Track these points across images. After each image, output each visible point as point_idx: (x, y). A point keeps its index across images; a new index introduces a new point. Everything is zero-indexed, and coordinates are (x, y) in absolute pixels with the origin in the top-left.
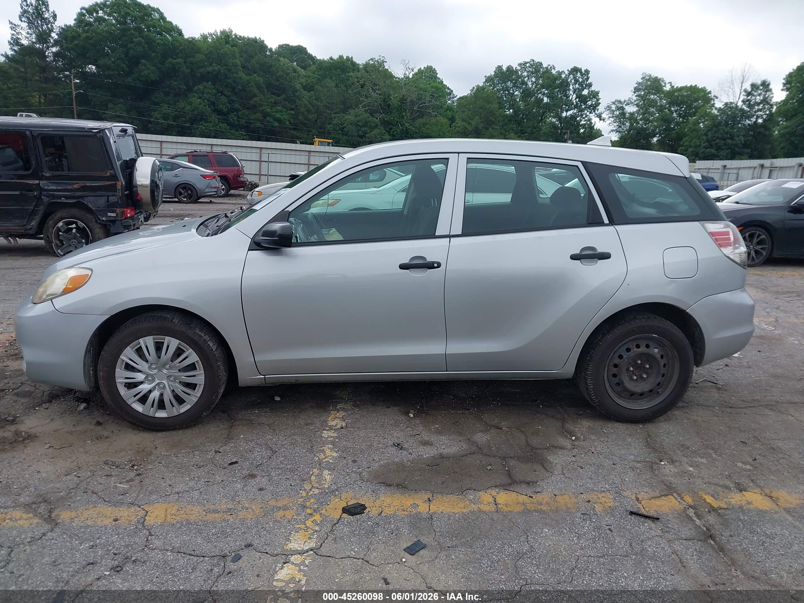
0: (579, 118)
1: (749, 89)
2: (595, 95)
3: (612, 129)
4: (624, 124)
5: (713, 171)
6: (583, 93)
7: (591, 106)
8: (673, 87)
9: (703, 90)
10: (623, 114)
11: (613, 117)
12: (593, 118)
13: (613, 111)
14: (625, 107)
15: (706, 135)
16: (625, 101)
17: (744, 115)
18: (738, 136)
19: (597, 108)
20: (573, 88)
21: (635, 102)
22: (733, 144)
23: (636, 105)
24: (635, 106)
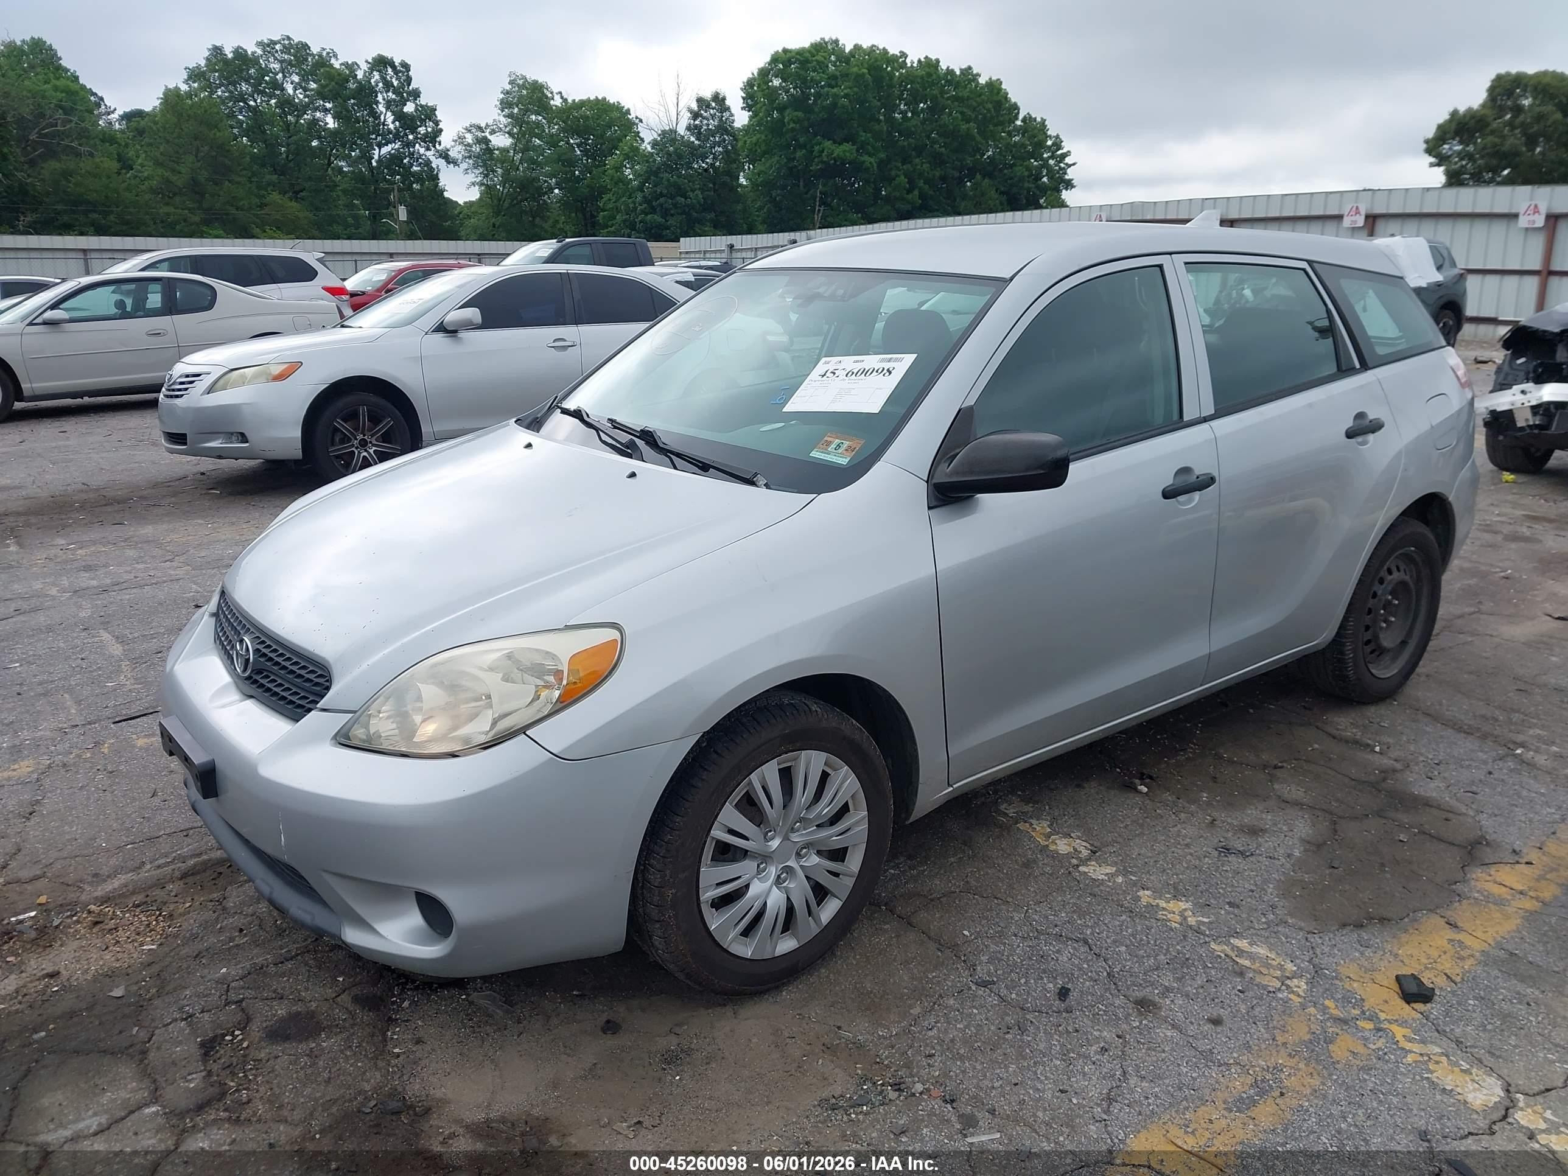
0: (408, 159)
1: (694, 106)
2: (428, 113)
3: (473, 180)
4: (493, 171)
5: (713, 255)
6: (406, 109)
7: (426, 135)
8: (565, 100)
9: (617, 108)
10: (489, 151)
11: (470, 157)
12: (432, 158)
13: (469, 145)
14: (489, 137)
15: (641, 188)
16: (487, 125)
17: (696, 153)
18: (693, 191)
19: (438, 139)
20: (384, 99)
21: (506, 127)
22: (688, 206)
23: (509, 133)
24: (507, 135)
